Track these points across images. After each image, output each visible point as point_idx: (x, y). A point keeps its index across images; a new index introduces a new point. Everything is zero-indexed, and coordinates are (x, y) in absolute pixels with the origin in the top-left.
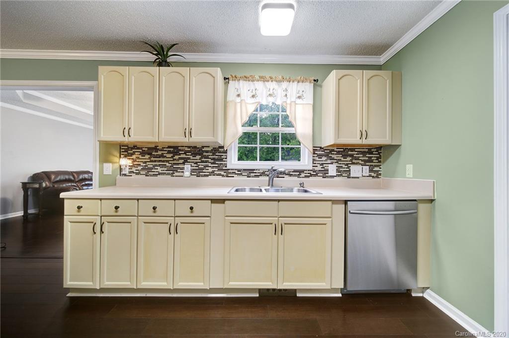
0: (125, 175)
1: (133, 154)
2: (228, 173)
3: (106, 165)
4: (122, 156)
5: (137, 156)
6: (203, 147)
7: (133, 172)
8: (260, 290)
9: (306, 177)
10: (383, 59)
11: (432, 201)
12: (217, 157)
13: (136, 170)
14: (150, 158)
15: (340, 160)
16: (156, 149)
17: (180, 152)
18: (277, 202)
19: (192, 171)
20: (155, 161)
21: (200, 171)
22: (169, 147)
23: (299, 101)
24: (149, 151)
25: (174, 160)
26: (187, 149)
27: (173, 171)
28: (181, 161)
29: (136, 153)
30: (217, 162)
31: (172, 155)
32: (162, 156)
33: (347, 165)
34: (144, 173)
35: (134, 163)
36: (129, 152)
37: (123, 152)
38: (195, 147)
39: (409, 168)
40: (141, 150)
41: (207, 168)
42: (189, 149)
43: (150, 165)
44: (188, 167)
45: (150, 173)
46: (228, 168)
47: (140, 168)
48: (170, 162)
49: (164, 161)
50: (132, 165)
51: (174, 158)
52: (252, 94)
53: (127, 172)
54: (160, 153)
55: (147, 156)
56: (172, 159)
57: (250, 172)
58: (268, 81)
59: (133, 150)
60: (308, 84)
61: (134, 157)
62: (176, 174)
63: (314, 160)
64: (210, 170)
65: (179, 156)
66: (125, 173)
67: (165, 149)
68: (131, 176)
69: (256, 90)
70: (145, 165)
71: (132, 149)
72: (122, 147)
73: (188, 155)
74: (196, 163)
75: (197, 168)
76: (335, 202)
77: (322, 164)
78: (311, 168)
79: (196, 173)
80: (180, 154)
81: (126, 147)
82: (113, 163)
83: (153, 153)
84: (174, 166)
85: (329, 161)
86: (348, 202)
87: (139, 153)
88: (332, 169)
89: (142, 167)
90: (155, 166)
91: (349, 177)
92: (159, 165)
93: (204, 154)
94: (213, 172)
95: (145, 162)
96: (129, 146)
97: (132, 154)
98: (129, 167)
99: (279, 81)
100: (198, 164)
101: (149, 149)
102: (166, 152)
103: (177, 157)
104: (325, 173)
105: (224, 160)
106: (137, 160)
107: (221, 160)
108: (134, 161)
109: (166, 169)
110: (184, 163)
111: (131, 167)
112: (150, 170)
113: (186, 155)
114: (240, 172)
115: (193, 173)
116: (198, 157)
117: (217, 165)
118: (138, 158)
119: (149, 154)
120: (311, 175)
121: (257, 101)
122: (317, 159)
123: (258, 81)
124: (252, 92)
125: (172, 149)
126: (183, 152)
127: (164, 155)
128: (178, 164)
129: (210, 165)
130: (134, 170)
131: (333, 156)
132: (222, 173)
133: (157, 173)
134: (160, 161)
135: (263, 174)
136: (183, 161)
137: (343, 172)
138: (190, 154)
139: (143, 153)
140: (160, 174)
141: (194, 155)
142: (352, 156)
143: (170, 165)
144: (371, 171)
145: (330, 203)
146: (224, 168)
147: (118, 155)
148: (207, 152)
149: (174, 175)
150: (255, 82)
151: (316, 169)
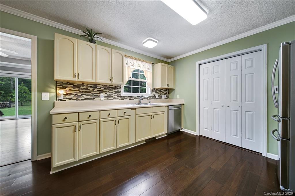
0: (61, 100)
1: (67, 87)
2: (122, 98)
3: (44, 94)
4: (58, 88)
5: (70, 89)
6: (110, 86)
7: (67, 98)
8: (145, 140)
9: (150, 99)
10: (170, 61)
11: (184, 104)
12: (116, 91)
13: (69, 97)
14: (78, 90)
15: (159, 93)
16: (83, 85)
17: (98, 88)
18: (151, 108)
19: (105, 97)
20: (82, 92)
21: (108, 97)
22: (91, 85)
23: (148, 70)
24: (79, 86)
25: (94, 91)
26: (101, 86)
27: (94, 97)
28: (98, 92)
29: (69, 87)
30: (117, 93)
31: (93, 89)
32: (87, 89)
33: (161, 95)
34: (75, 99)
35: (68, 93)
36: (63, 86)
37: (58, 86)
38: (106, 85)
39: (178, 96)
40: (72, 85)
41: (112, 96)
42: (103, 86)
43: (79, 94)
44: (102, 95)
45: (79, 99)
46: (122, 96)
47: (72, 96)
48: (92, 93)
49: (88, 92)
50: (66, 94)
51: (94, 90)
52: (132, 64)
53: (62, 99)
54: (85, 87)
55: (77, 89)
56: (93, 91)
57: (130, 98)
58: (138, 60)
59: (67, 85)
60: (151, 64)
61: (67, 89)
62: (95, 99)
63: (152, 93)
64: (114, 97)
65: (97, 90)
66: (61, 99)
67: (88, 86)
68: (66, 100)
69: (134, 63)
70: (75, 94)
71: (65, 84)
72: (58, 83)
73: (102, 89)
74: (106, 93)
75: (107, 96)
76: (166, 106)
77: (154, 94)
78: (151, 96)
79: (106, 98)
80: (98, 89)
81: (61, 83)
82: (49, 92)
83: (81, 87)
84: (94, 95)
85: (156, 93)
86: (169, 106)
87: (71, 87)
88: (157, 96)
89: (73, 95)
90: (82, 95)
91: (161, 99)
92: (85, 94)
93: (110, 89)
94: (115, 98)
95: (76, 93)
96: (63, 82)
97: (65, 88)
98: (64, 95)
99: (142, 61)
100: (108, 94)
101: (78, 85)
102: (89, 87)
103: (96, 90)
104: (155, 98)
105: (120, 92)
106: (70, 91)
107: (118, 92)
108: (67, 91)
109: (89, 96)
110: (100, 93)
111: (65, 95)
112: (79, 97)
113: (101, 89)
114: (127, 97)
115: (105, 98)
116: (107, 90)
117: (116, 94)
118: (71, 90)
119: (78, 88)
120: (151, 98)
121: (134, 68)
122: (153, 92)
123: (134, 59)
124: (132, 63)
125: (93, 86)
126: (99, 88)
127: (88, 89)
128: (97, 94)
129: (113, 94)
130: (67, 97)
131: (157, 91)
132: (119, 98)
133: (84, 99)
134: (85, 92)
135: (135, 98)
136: (99, 92)
137: (160, 97)
138: (103, 89)
139: (74, 87)
140: (85, 99)
141: (105, 89)
142: (162, 91)
143: (92, 94)
144: (167, 97)
145: (165, 107)
146: (120, 96)
147: (55, 87)
148: (112, 88)
149: (94, 99)
150: (133, 60)
151: (153, 96)
